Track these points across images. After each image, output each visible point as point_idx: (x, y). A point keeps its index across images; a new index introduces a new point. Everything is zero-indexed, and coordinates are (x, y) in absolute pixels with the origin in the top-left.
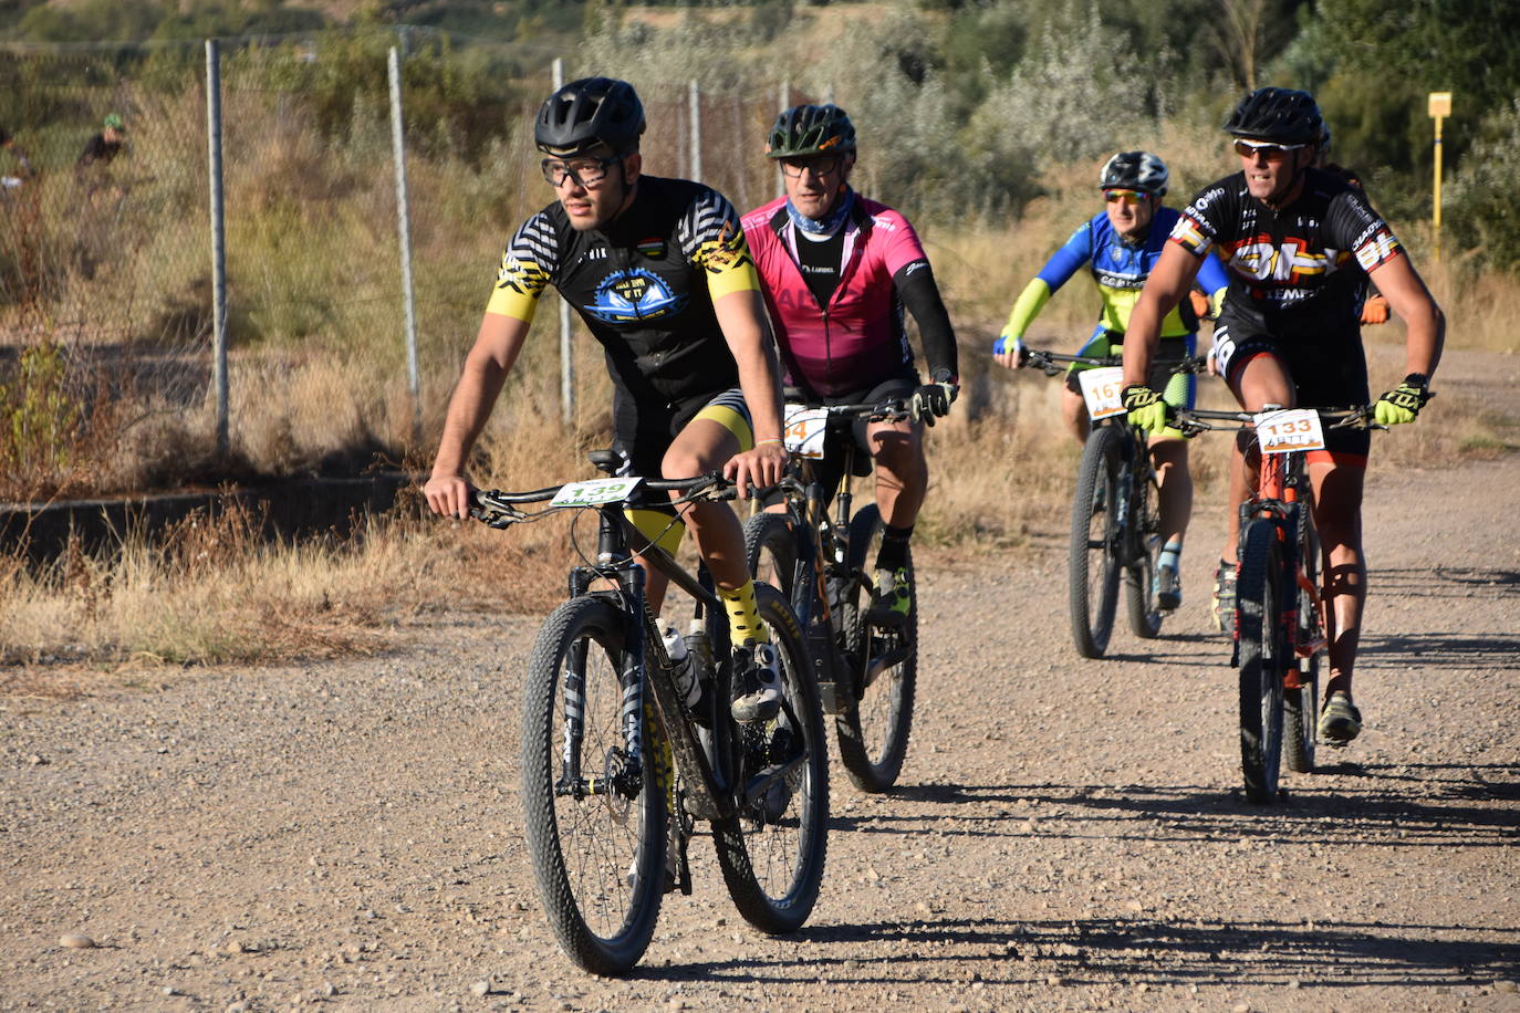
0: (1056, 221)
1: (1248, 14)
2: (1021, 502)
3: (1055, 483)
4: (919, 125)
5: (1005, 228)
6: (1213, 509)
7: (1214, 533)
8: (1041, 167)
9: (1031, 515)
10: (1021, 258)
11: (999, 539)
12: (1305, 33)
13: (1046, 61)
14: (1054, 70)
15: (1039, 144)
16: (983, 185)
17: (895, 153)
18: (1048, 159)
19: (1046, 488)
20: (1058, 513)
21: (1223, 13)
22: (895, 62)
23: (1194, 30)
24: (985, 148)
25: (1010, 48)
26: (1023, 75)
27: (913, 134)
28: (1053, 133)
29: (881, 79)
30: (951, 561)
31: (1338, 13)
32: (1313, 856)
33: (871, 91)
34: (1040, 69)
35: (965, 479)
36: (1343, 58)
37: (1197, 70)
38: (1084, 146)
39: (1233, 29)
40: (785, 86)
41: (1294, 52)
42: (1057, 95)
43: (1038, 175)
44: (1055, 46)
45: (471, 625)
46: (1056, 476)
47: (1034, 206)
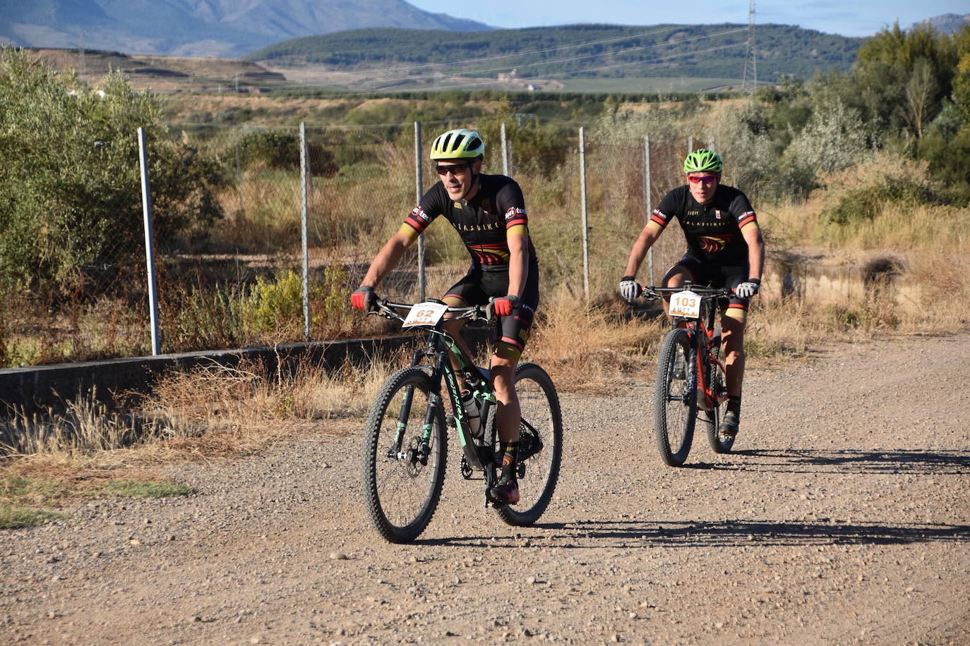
0: (825, 200)
1: (918, 101)
2: (805, 335)
3: (821, 326)
4: (758, 156)
5: (800, 203)
6: (899, 338)
7: (899, 350)
8: (817, 174)
9: (809, 341)
10: (808, 218)
11: (794, 354)
12: (945, 110)
13: (817, 125)
14: (821, 128)
15: (815, 164)
16: (789, 184)
17: (747, 169)
18: (820, 170)
19: (817, 328)
20: (822, 340)
21: (907, 101)
22: (747, 126)
23: (893, 109)
24: (789, 166)
25: (803, 118)
26: (807, 132)
27: (754, 160)
28: (822, 158)
29: (740, 134)
30: (770, 364)
31: (962, 100)
32: (947, 510)
33: (735, 140)
34: (815, 129)
35: (777, 325)
36: (964, 121)
37: (894, 127)
38: (837, 164)
39: (912, 108)
40: (691, 138)
41: (940, 119)
42: (823, 140)
43: (816, 178)
44: (821, 118)
45: (536, 398)
46: (822, 323)
47: (814, 192)
